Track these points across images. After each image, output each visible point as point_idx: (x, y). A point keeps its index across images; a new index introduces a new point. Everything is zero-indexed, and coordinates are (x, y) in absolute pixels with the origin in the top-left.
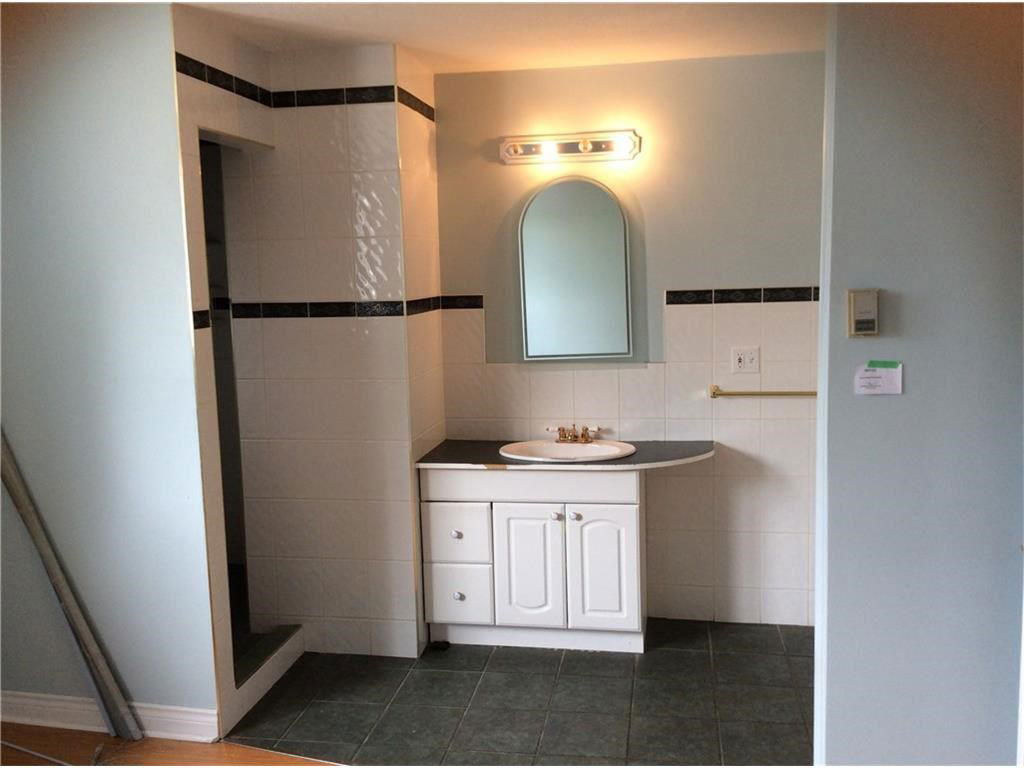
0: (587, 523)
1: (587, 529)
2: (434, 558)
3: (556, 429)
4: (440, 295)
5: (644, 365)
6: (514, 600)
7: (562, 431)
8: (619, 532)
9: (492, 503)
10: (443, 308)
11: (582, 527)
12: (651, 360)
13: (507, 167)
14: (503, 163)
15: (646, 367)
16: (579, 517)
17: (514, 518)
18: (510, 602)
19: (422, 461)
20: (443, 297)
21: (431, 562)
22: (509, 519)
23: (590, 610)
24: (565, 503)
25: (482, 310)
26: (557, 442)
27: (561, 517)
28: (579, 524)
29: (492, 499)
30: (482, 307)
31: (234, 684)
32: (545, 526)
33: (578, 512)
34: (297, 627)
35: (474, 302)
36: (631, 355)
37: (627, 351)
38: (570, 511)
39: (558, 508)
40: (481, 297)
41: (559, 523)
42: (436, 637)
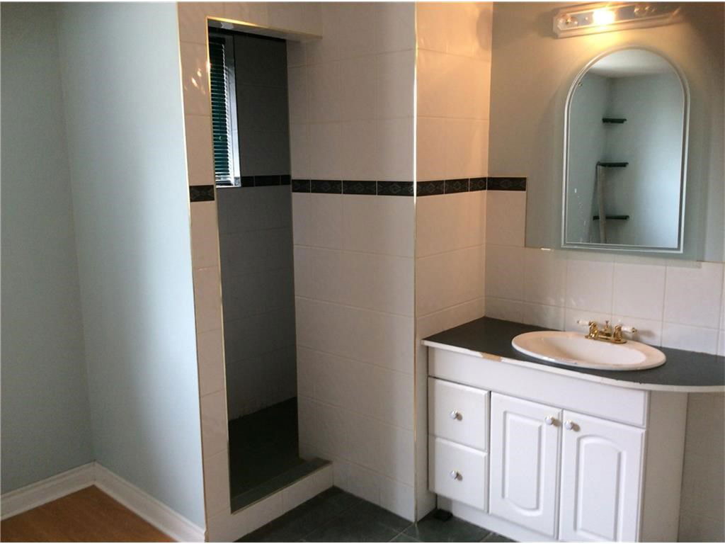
0: (584, 437)
1: (584, 442)
2: (437, 432)
3: (587, 323)
4: (486, 175)
5: (695, 263)
6: (507, 496)
7: (593, 326)
8: (620, 455)
9: (490, 392)
10: (489, 189)
11: (579, 440)
12: (706, 259)
13: (557, 41)
14: (555, 36)
15: (700, 267)
16: (575, 427)
17: (511, 413)
18: (503, 496)
19: (429, 339)
20: (489, 178)
21: (435, 436)
22: (505, 413)
23: (583, 530)
24: (563, 409)
25: (524, 192)
26: (587, 337)
27: (556, 423)
28: (575, 435)
29: (491, 388)
30: (524, 190)
31: (229, 509)
32: (540, 428)
33: (575, 422)
34: (326, 463)
35: (517, 184)
36: (681, 251)
37: (676, 246)
38: (568, 418)
39: (553, 413)
40: (525, 179)
41: (554, 429)
42: (441, 506)
